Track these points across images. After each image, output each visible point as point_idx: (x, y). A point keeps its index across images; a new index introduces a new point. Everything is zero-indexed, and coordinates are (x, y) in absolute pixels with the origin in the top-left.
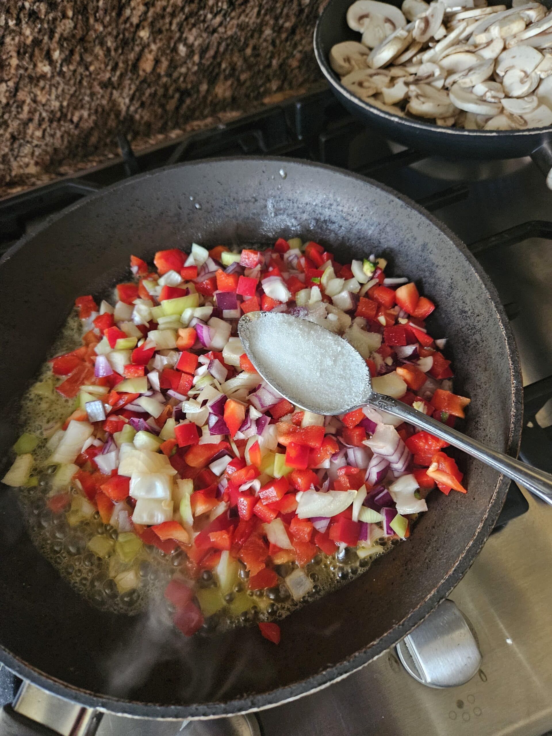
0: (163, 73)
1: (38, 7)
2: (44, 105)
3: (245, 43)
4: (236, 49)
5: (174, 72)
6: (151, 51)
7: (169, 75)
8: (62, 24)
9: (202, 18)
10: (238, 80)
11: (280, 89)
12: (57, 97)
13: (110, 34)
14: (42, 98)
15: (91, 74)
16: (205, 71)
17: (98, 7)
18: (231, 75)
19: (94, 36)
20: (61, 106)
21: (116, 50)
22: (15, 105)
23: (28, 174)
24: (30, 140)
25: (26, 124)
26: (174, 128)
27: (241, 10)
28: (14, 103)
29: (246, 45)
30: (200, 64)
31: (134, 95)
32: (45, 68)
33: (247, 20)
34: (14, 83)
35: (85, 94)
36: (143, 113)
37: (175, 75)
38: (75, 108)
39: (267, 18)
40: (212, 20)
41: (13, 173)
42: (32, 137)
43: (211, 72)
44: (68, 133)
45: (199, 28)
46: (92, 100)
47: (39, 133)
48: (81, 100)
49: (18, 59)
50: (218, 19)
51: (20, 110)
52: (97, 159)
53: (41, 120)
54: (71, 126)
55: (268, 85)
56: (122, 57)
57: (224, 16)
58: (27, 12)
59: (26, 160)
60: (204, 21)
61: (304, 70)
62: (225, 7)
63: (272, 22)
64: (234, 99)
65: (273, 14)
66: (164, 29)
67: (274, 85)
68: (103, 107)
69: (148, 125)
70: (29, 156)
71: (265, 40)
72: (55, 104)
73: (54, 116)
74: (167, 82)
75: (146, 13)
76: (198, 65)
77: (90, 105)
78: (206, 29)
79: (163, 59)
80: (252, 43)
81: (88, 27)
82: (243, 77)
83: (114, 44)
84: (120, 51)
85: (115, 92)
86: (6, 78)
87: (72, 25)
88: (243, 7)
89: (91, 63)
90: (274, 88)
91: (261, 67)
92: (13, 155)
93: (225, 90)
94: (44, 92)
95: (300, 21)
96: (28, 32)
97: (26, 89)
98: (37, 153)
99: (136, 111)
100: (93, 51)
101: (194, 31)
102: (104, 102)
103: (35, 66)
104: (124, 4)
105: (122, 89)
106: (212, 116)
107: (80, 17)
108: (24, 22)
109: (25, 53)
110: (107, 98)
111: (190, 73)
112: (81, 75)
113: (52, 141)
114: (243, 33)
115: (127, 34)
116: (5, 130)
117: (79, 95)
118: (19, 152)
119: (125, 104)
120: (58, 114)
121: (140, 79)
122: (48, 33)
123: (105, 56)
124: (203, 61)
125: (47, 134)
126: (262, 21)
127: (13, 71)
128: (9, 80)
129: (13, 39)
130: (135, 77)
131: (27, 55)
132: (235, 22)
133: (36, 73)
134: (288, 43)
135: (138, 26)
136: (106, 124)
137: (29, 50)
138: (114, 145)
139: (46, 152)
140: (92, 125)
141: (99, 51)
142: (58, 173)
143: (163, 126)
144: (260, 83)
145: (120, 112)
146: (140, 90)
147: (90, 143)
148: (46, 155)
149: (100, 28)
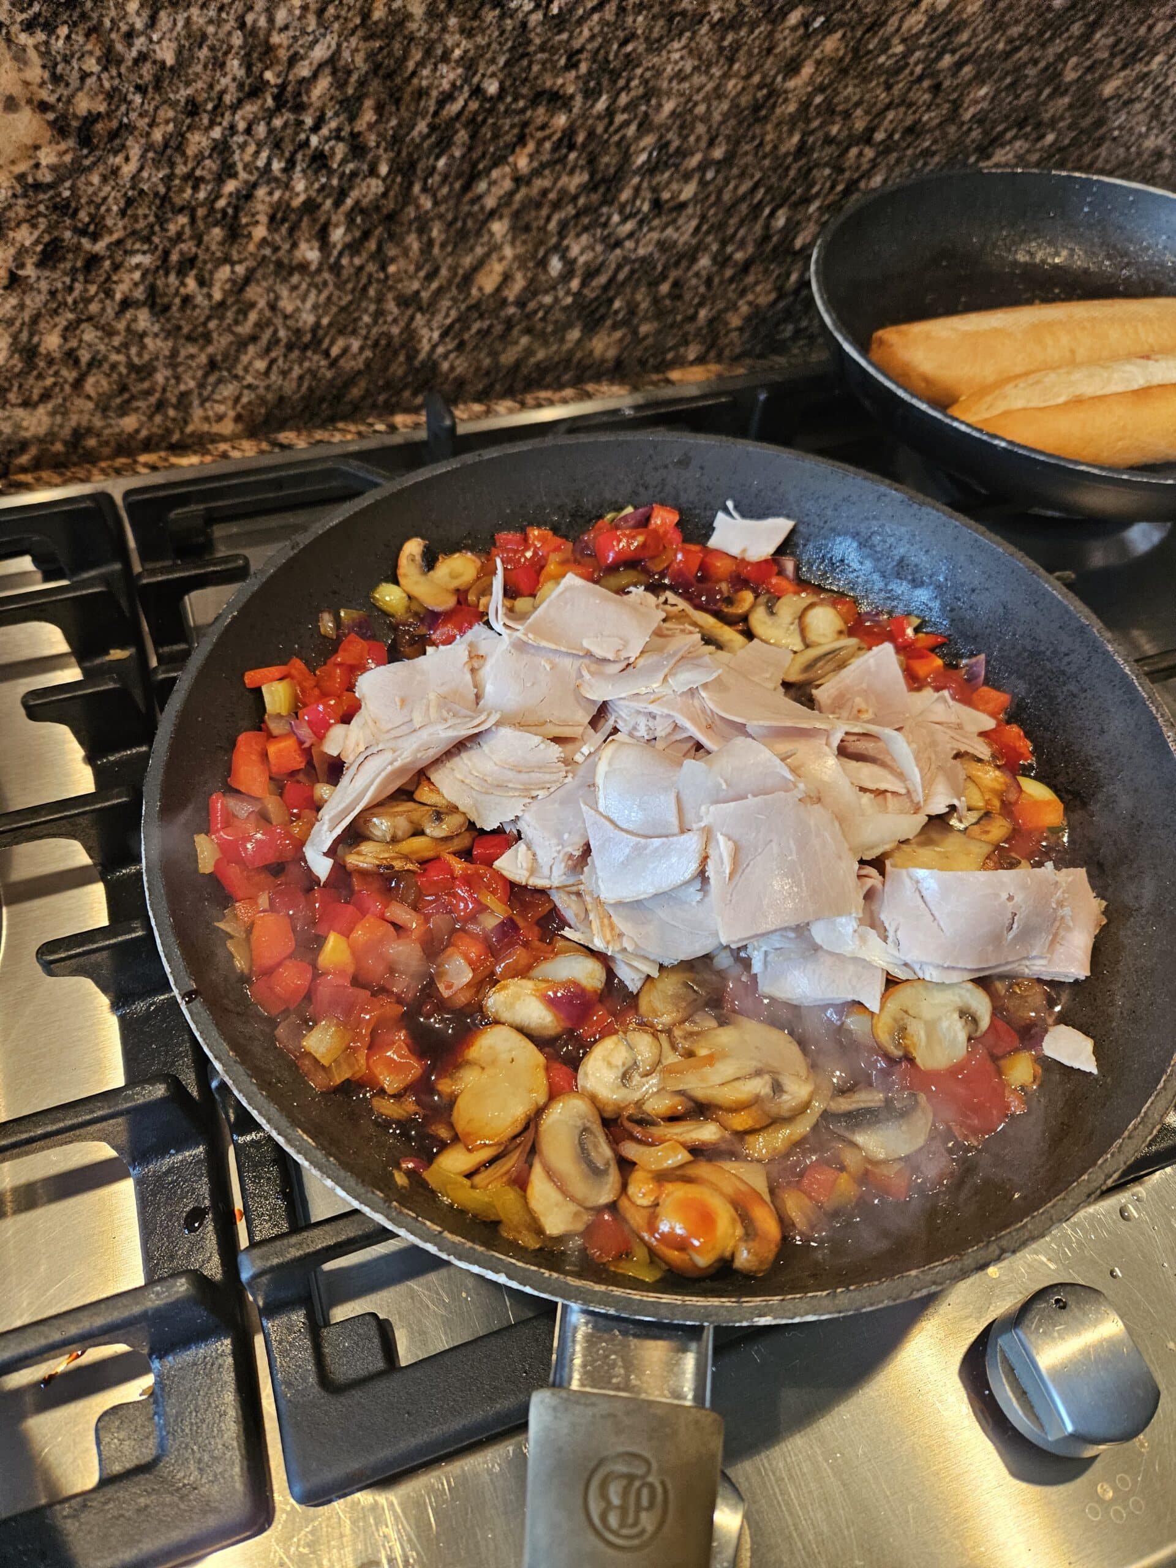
0: (511, 298)
1: (332, 149)
2: (286, 317)
3: (662, 272)
4: (644, 282)
5: (530, 300)
6: (501, 259)
7: (521, 303)
8: (364, 185)
9: (603, 219)
10: (635, 332)
11: (701, 360)
12: (315, 307)
13: (441, 217)
14: (287, 304)
15: (387, 277)
16: (584, 308)
17: (434, 168)
18: (625, 323)
19: (413, 215)
20: (317, 325)
21: (443, 246)
23: (216, 434)
24: (241, 373)
25: (242, 344)
26: (502, 396)
27: (669, 219)
28: (233, 304)
29: (664, 277)
30: (578, 294)
31: (451, 326)
32: (310, 253)
33: (675, 236)
34: (247, 269)
35: (366, 310)
36: (457, 363)
37: (532, 305)
38: (341, 332)
39: (710, 238)
40: (618, 224)
41: (189, 429)
42: (246, 370)
43: (593, 312)
44: (313, 373)
45: (594, 236)
46: (376, 322)
47: (261, 365)
48: (356, 320)
49: (269, 229)
50: (629, 226)
52: (352, 428)
53: (274, 341)
54: (323, 363)
55: (682, 350)
56: (449, 260)
57: (641, 223)
58: (309, 152)
59: (221, 409)
60: (605, 225)
61: (746, 335)
62: (646, 208)
63: (715, 247)
64: (619, 363)
65: (720, 235)
66: (535, 225)
67: (692, 352)
68: (388, 336)
69: (461, 383)
70: (230, 403)
71: (697, 275)
72: (308, 319)
73: (299, 338)
74: (514, 315)
75: (511, 194)
77: (368, 333)
79: (519, 276)
80: (674, 274)
81: (406, 197)
82: (644, 329)
83: (443, 237)
84: (449, 249)
85: (419, 316)
86: (235, 257)
87: (381, 189)
88: (674, 214)
89: (393, 260)
90: (691, 356)
91: (679, 318)
92: (200, 395)
93: (608, 346)
94: (294, 294)
95: (761, 254)
96: (300, 185)
97: (265, 284)
98: (245, 400)
99: (445, 356)
100: (403, 240)
101: (585, 239)
102: (395, 330)
103: (295, 245)
104: (480, 173)
105: (433, 314)
106: (574, 384)
107: (399, 179)
108: (298, 168)
109: (284, 220)
110: (402, 324)
111: (557, 307)
112: (370, 276)
113: (280, 382)
114: (664, 258)
115: (470, 223)
116: (202, 349)
117: (355, 310)
118: (213, 392)
119: (430, 340)
120: (307, 338)
121: (471, 301)
122: (335, 195)
123: (422, 251)
124: (586, 291)
125: (275, 368)
126: (701, 242)
127: (251, 247)
128: (240, 262)
129: (271, 193)
130: (461, 297)
131: (286, 225)
132: (655, 235)
133: (291, 260)
134: (733, 286)
135: (492, 213)
136: (386, 368)
137: (293, 217)
138: (390, 409)
139: (262, 400)
140: (361, 366)
141: (413, 242)
142: (275, 444)
143: (485, 388)
144: (670, 344)
145: (417, 352)
146: (463, 320)
147: (348, 398)
148: (260, 406)
149: (427, 203)
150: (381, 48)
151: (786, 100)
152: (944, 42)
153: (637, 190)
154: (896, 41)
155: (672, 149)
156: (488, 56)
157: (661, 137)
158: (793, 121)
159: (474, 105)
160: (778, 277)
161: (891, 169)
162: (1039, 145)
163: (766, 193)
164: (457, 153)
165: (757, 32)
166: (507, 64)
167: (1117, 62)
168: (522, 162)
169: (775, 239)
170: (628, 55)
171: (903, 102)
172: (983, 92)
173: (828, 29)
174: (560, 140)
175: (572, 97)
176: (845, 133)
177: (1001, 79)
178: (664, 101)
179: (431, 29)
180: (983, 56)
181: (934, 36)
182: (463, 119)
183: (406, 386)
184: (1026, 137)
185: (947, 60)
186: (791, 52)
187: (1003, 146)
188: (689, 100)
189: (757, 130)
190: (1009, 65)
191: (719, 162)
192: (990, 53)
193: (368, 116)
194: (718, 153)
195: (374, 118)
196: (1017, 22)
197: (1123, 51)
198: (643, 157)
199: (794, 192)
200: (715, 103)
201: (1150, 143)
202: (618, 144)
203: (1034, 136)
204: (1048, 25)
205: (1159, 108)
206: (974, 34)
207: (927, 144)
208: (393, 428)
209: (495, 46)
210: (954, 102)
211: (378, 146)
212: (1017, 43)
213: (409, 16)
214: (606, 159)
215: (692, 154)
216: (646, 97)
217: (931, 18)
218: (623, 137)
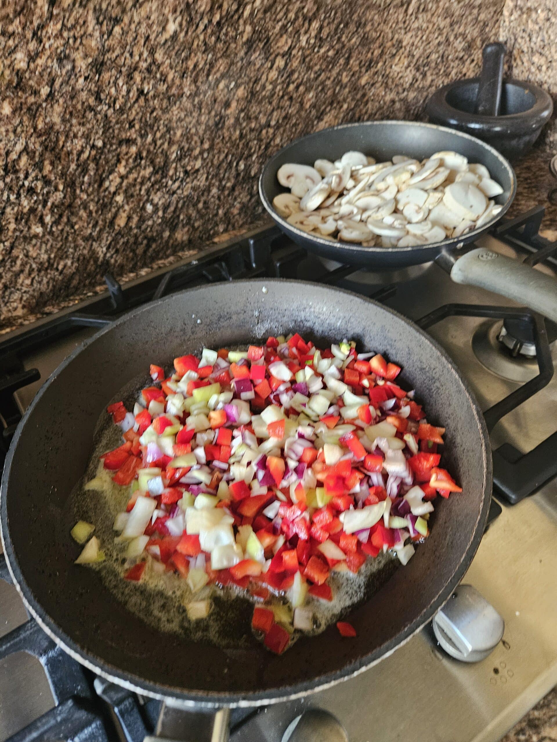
0: (134, 226)
1: (36, 185)
2: (34, 259)
3: (197, 199)
4: (191, 205)
5: (142, 224)
6: (124, 211)
7: (139, 227)
8: (54, 196)
9: (165, 184)
10: (193, 227)
11: (226, 230)
12: (46, 251)
13: (92, 200)
14: (33, 253)
15: (75, 231)
16: (168, 222)
17: (83, 181)
18: (187, 224)
19: (79, 203)
20: (49, 258)
21: (97, 212)
22: (10, 260)
23: (16, 316)
24: (20, 287)
25: (17, 275)
26: (142, 267)
27: (194, 177)
28: (8, 259)
29: (198, 201)
30: (163, 217)
31: (110, 244)
32: (38, 230)
33: (198, 183)
34: (11, 243)
35: (70, 247)
36: (117, 258)
37: (144, 227)
38: (61, 258)
39: (214, 181)
40: (172, 185)
42: (22, 285)
43: (172, 223)
44: (53, 279)
45: (163, 192)
46: (75, 250)
47: (28, 282)
48: (66, 252)
49: (16, 224)
50: (177, 184)
51: (13, 264)
52: (78, 298)
53: (31, 270)
54: (56, 273)
55: (216, 228)
56: (101, 217)
57: (181, 181)
58: (26, 188)
59: (15, 304)
60: (166, 186)
61: (242, 216)
62: (182, 175)
63: (217, 184)
64: (190, 241)
65: (218, 178)
66: (135, 194)
67: (221, 228)
68: (84, 256)
69: (122, 267)
70: (18, 301)
71: (213, 197)
72: (44, 257)
73: (42, 266)
74: (137, 232)
75: (121, 183)
76: (161, 218)
77: (74, 255)
78: (168, 192)
79: (134, 216)
80: (203, 199)
81: (74, 196)
82: (196, 225)
83: (96, 208)
84: (100, 212)
85: (94, 243)
86: (4, 239)
87: (62, 195)
88: (195, 175)
89: (76, 223)
90: (221, 230)
91: (211, 216)
92: (3, 301)
93: (183, 235)
94: (35, 248)
95: (238, 182)
96: (25, 203)
97: (20, 247)
98: (25, 298)
99: (111, 257)
100: (78, 214)
101: (159, 194)
102: (85, 252)
103: (29, 228)
104: (104, 179)
105: (101, 241)
106: (173, 255)
107: (69, 190)
108: (22, 196)
109: (21, 219)
110: (88, 248)
111: (155, 225)
112: (67, 232)
113: (39, 286)
114: (196, 193)
115: (106, 200)
117: (65, 248)
118: (9, 298)
119: (102, 252)
120: (46, 265)
121: (116, 232)
122: (42, 203)
123: (88, 216)
124: (166, 215)
125: (35, 281)
126: (210, 183)
127: (10, 234)
128: (6, 241)
129: (13, 209)
130: (111, 231)
131: (23, 221)
132: (190, 185)
133: (30, 234)
134: (230, 197)
135: (115, 193)
136: (86, 268)
138: (93, 285)
139: (33, 296)
140: (74, 270)
141: (83, 213)
142: (43, 313)
143: (133, 265)
144: (210, 227)
145: (98, 258)
146: (115, 240)
147: (72, 286)
148: (32, 299)
149: (85, 197)
150: (46, 140)
151: (228, 118)
152: (288, 80)
153: (176, 169)
154: (267, 84)
155: (186, 149)
156: (94, 131)
157: (179, 146)
158: (234, 126)
159: (94, 152)
160: (248, 189)
161: (282, 135)
162: (342, 110)
163: (232, 156)
164: (92, 173)
165: (207, 95)
166: (103, 133)
167: (363, 70)
168: (122, 169)
169: (242, 174)
170: (155, 117)
171: (278, 108)
172: (311, 95)
173: (237, 86)
174: (136, 157)
175: (136, 139)
176: (258, 125)
177: (316, 89)
178: (176, 131)
179: (65, 127)
180: (306, 82)
181: (283, 79)
182: (91, 158)
183: (97, 275)
184: (335, 108)
185: (292, 87)
186: (224, 100)
187: (326, 114)
188: (187, 128)
189: (220, 132)
190: (318, 82)
191: (208, 149)
192: (309, 79)
193: (48, 167)
194: (206, 146)
195: (51, 168)
196: (316, 65)
197: (364, 65)
198: (174, 155)
199: (244, 153)
200: (198, 127)
201: (388, 98)
202: (162, 152)
203: (338, 107)
204: (329, 63)
205: (387, 83)
206: (300, 74)
207: (294, 121)
208: (96, 293)
209: (96, 127)
210: (300, 102)
211: (56, 178)
212: (319, 73)
213: (54, 124)
214: (158, 160)
215: (195, 149)
216: (168, 131)
217: (279, 72)
218: (163, 150)
